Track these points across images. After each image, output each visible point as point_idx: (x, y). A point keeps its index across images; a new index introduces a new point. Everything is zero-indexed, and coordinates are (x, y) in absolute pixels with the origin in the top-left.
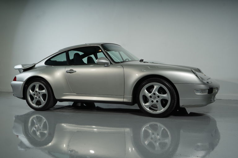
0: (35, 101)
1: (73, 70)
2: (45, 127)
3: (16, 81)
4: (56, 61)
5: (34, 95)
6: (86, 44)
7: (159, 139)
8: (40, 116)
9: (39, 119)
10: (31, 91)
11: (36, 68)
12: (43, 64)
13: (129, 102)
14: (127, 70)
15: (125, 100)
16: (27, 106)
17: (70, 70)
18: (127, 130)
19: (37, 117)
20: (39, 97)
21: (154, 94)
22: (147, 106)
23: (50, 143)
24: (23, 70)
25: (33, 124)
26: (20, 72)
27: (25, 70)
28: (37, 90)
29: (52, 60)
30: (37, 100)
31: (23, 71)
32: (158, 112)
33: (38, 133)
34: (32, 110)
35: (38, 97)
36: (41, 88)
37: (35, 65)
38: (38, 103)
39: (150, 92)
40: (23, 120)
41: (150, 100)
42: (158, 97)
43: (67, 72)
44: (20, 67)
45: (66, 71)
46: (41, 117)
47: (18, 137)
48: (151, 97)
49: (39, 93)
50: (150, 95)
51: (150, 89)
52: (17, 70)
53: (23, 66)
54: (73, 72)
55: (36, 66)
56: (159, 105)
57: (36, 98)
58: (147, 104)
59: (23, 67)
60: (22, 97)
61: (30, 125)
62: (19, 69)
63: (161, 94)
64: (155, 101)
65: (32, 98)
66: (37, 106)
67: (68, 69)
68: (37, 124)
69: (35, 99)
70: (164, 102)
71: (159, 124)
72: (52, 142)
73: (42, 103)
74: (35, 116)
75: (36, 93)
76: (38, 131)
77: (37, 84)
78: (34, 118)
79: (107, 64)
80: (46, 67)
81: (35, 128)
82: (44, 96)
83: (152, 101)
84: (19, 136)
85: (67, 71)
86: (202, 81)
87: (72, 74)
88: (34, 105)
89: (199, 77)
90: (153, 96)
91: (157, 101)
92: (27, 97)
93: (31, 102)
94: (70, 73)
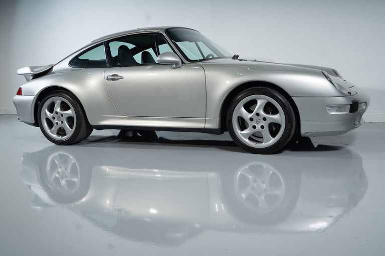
0: (55, 128)
1: (117, 75)
2: (74, 172)
3: (21, 95)
4: (88, 60)
5: (54, 118)
6: (139, 30)
7: (266, 190)
8: (65, 154)
9: (64, 160)
10: (48, 113)
11: (54, 73)
12: (65, 65)
13: (215, 128)
14: (211, 74)
15: (208, 126)
16: (42, 137)
17: (113, 75)
18: (212, 175)
19: (59, 155)
20: (62, 122)
21: (258, 114)
22: (244, 135)
23: (84, 196)
24: (33, 75)
25: (54, 167)
26: (28, 80)
27: (36, 76)
28: (58, 110)
29: (80, 58)
30: (58, 127)
31: (31, 77)
32: (264, 145)
33: (63, 182)
34: (53, 144)
35: (60, 123)
36: (65, 107)
37: (52, 67)
38: (61, 132)
39: (250, 112)
40: (37, 160)
41: (251, 124)
42: (265, 119)
43: (108, 79)
44: (26, 70)
45: (106, 77)
46: (68, 156)
47: (30, 188)
48: (251, 119)
49: (62, 115)
50: (250, 115)
51: (249, 107)
52: (23, 76)
53: (32, 68)
54: (118, 79)
55: (54, 69)
56: (266, 133)
57: (57, 123)
58: (245, 132)
59: (32, 71)
60: (34, 122)
61: (48, 168)
62: (25, 75)
63: (269, 114)
64: (258, 127)
65: (51, 124)
66: (59, 138)
67: (110, 72)
68: (61, 168)
69: (55, 125)
70: (274, 129)
71: (265, 165)
72: (87, 195)
73: (67, 132)
74: (56, 154)
75: (56, 116)
76: (62, 178)
77: (58, 101)
78: (54, 157)
79: (176, 63)
80: (73, 70)
81: (58, 173)
82: (70, 120)
83: (254, 127)
84: (32, 187)
86: (340, 91)
87: (116, 81)
88: (54, 136)
89: (335, 84)
90: (256, 118)
91: (262, 127)
92: (42, 122)
93: (49, 131)
94: (113, 80)
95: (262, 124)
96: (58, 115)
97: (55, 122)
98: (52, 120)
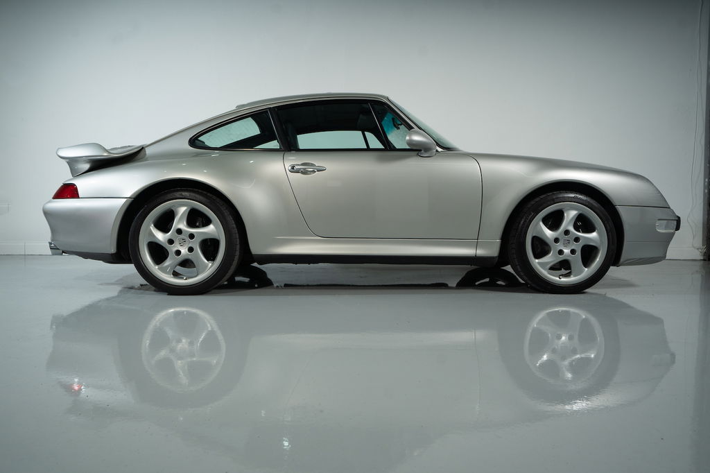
0: (171, 262)
1: (313, 165)
3: (78, 197)
10: (156, 233)
11: (152, 158)
12: (183, 144)
13: (492, 255)
15: (481, 252)
17: (303, 164)
21: (567, 232)
22: (541, 264)
28: (183, 226)
30: (179, 259)
32: (572, 279)
36: (195, 218)
37: (143, 149)
41: (555, 247)
42: (577, 239)
43: (297, 171)
45: (288, 167)
48: (556, 240)
50: (553, 235)
51: (554, 221)
54: (314, 171)
55: (148, 151)
56: (577, 260)
58: (545, 260)
60: (114, 251)
64: (567, 251)
66: (180, 281)
69: (171, 255)
73: (200, 270)
75: (177, 237)
77: (182, 207)
83: (561, 252)
85: (293, 168)
87: (311, 175)
90: (563, 238)
91: (573, 252)
92: (140, 250)
93: (157, 267)
94: (305, 172)
95: (573, 248)
96: (181, 236)
97: (172, 249)
98: (167, 246)
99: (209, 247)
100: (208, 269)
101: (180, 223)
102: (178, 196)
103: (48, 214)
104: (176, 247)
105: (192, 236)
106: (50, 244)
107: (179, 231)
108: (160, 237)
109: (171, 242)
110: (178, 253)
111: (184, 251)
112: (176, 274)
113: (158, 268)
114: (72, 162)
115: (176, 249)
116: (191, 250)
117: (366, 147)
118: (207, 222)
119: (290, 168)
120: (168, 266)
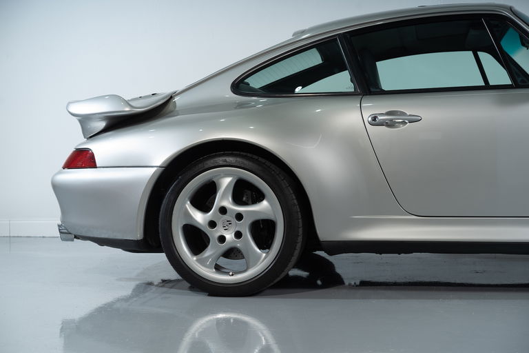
0: (213, 251)
1: (403, 114)
6: (423, 8)
17: (389, 113)
28: (228, 203)
30: (222, 248)
35: (231, 236)
37: (171, 98)
46: (245, 323)
49: (241, 216)
54: (404, 123)
60: (141, 236)
69: (213, 243)
73: (251, 263)
75: (219, 218)
77: (226, 178)
85: (374, 118)
88: (209, 272)
92: (174, 235)
93: (195, 259)
94: (390, 124)
96: (225, 217)
97: (214, 234)
98: (208, 230)
99: (262, 232)
100: (261, 261)
101: (224, 199)
102: (221, 163)
103: (58, 189)
104: (219, 231)
105: (239, 217)
106: (59, 226)
107: (223, 210)
108: (199, 218)
109: (212, 224)
110: (222, 239)
111: (229, 236)
112: (218, 268)
113: (197, 260)
114: (84, 120)
115: (219, 234)
116: (238, 235)
117: (482, 84)
118: (258, 197)
119: (370, 119)
120: (208, 257)
